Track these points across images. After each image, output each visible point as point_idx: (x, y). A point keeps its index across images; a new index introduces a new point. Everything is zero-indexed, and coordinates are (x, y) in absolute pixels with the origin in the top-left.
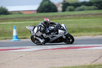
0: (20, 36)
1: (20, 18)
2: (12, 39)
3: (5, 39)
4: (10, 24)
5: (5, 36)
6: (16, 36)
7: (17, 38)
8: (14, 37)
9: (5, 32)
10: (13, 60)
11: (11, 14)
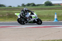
0: (59, 19)
1: (59, 8)
2: (54, 20)
3: (50, 20)
4: (53, 12)
5: (50, 18)
6: (57, 19)
7: (57, 20)
8: (55, 19)
9: (50, 16)
10: (54, 33)
11: (54, 5)
